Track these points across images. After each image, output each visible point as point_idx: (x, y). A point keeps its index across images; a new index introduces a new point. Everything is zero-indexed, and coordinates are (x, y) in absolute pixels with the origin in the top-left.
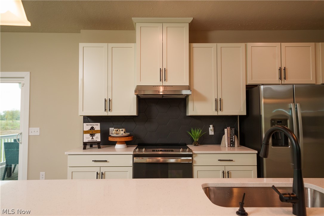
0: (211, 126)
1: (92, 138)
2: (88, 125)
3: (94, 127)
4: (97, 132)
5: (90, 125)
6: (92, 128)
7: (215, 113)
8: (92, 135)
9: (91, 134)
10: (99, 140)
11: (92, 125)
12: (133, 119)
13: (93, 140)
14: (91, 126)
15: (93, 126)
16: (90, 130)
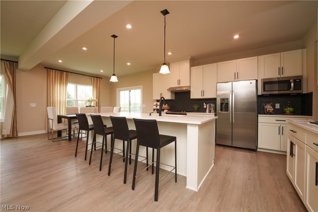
4: (158, 105)
6: (157, 104)
7: (202, 97)
8: (156, 106)
10: (159, 108)
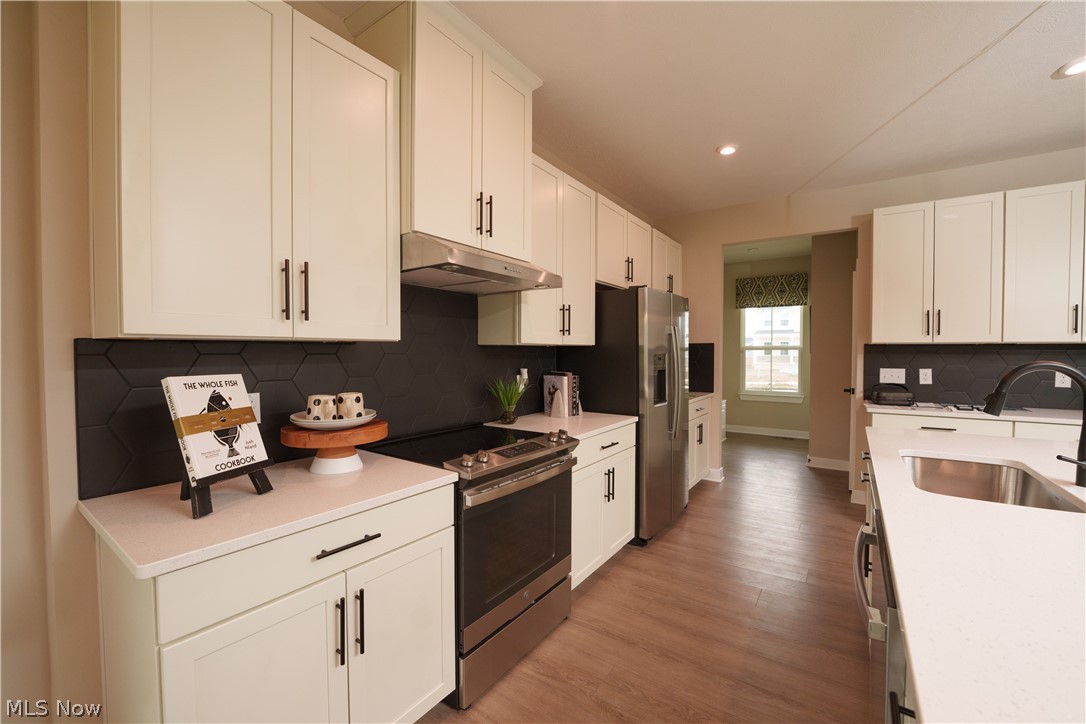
0: (525, 372)
1: (233, 452)
2: (193, 386)
3: (225, 392)
5: (202, 386)
6: (217, 401)
8: (227, 435)
9: (219, 433)
10: (260, 454)
11: (209, 385)
12: (336, 354)
13: (238, 457)
14: (208, 393)
15: (218, 390)
16: (210, 409)
